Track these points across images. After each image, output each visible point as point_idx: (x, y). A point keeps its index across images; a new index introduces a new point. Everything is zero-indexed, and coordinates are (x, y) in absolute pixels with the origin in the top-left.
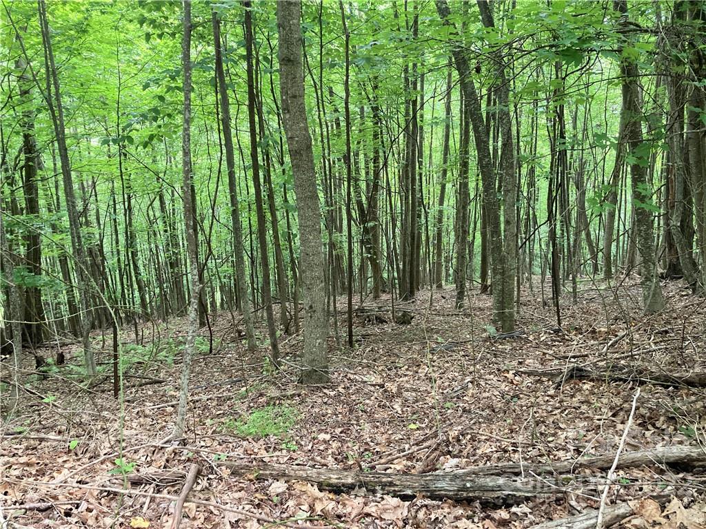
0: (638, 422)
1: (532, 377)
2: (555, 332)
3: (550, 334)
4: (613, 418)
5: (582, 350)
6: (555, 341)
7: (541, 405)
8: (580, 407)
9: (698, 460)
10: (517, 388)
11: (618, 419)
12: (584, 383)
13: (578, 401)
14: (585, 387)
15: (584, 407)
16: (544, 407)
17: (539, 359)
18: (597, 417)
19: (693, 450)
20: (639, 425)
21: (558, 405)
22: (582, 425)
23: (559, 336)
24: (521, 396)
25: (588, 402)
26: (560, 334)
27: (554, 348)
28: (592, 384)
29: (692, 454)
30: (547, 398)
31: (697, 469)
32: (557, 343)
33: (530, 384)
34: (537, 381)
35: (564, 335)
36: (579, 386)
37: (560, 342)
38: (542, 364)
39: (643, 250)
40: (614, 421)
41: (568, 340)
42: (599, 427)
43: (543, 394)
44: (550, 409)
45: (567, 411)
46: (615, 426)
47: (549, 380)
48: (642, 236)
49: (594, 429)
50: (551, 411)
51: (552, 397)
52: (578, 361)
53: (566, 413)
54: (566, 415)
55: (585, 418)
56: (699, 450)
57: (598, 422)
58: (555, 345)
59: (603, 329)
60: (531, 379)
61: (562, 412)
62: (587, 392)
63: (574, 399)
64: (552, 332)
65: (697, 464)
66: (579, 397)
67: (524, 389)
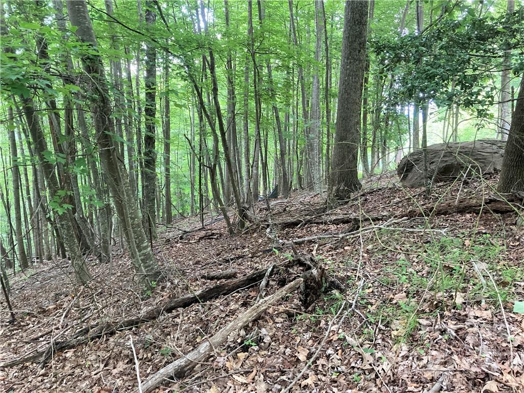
0: (126, 361)
1: (15, 367)
2: (10, 323)
3: (7, 326)
4: (107, 368)
5: (42, 329)
6: (13, 330)
7: (38, 387)
8: (73, 372)
9: (186, 366)
10: (6, 383)
11: (110, 367)
12: (66, 352)
13: (70, 368)
14: (68, 355)
15: (78, 371)
16: (43, 387)
17: (11, 350)
18: (94, 373)
19: (181, 361)
20: (127, 363)
21: (53, 379)
22: (85, 384)
23: (15, 325)
24: (15, 387)
25: (78, 365)
26: (16, 323)
27: (15, 337)
28: (73, 350)
29: (182, 364)
30: (40, 379)
31: (187, 372)
32: (15, 332)
33: (16, 374)
34: (21, 369)
35: (19, 323)
36: (62, 356)
37: (18, 330)
38: (16, 353)
39: (67, 239)
40: (108, 370)
41: (24, 326)
42: (99, 379)
43: (34, 376)
44: (49, 386)
45: (65, 381)
46: (110, 374)
47: (32, 363)
48: (65, 228)
49: (96, 383)
50: (50, 388)
51: (43, 375)
52: (46, 338)
53: (64, 382)
54: (66, 384)
55: (84, 379)
56: (185, 359)
57: (95, 376)
58: (14, 334)
59: (51, 307)
60: (15, 369)
61: (61, 383)
62: (73, 358)
63: (66, 368)
64: (8, 324)
65: (186, 369)
66: (68, 365)
67: (13, 380)
